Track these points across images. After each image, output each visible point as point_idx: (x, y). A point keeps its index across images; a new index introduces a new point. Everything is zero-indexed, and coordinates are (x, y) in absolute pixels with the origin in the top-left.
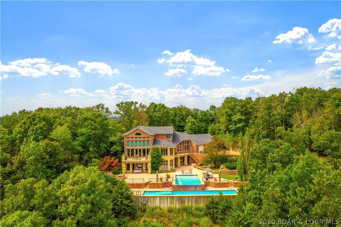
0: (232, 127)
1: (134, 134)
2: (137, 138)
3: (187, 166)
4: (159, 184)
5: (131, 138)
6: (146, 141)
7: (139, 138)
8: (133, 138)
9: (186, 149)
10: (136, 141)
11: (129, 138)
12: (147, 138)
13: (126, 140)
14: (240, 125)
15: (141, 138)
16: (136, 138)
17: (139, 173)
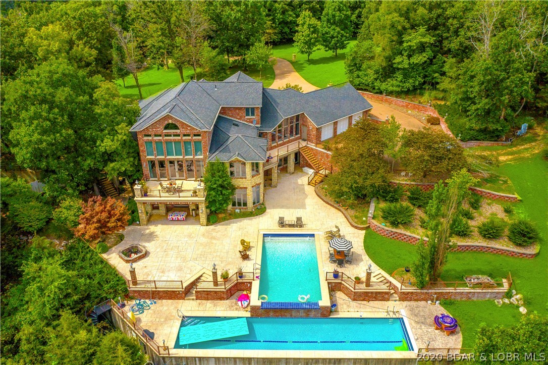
0: (401, 61)
1: (162, 127)
2: (170, 136)
3: (293, 173)
4: (220, 292)
5: (156, 136)
6: (193, 144)
7: (174, 136)
8: (160, 136)
9: (291, 132)
10: (168, 143)
11: (150, 136)
12: (195, 135)
13: (142, 139)
14: (421, 57)
15: (179, 135)
16: (166, 136)
17: (181, 220)
